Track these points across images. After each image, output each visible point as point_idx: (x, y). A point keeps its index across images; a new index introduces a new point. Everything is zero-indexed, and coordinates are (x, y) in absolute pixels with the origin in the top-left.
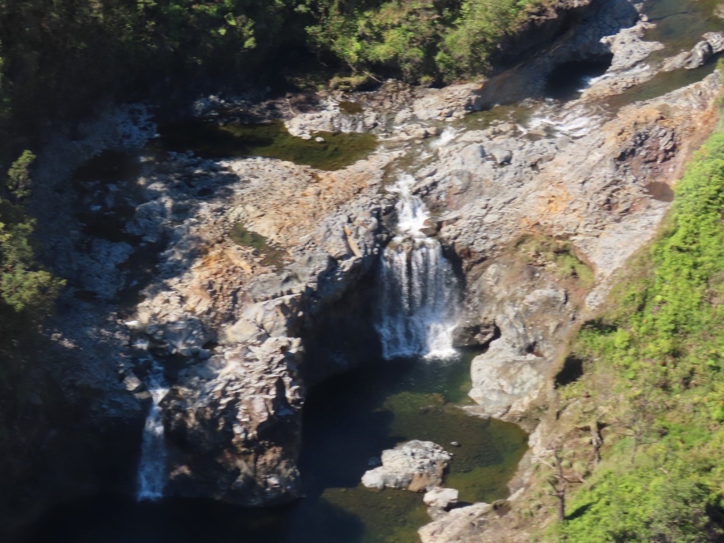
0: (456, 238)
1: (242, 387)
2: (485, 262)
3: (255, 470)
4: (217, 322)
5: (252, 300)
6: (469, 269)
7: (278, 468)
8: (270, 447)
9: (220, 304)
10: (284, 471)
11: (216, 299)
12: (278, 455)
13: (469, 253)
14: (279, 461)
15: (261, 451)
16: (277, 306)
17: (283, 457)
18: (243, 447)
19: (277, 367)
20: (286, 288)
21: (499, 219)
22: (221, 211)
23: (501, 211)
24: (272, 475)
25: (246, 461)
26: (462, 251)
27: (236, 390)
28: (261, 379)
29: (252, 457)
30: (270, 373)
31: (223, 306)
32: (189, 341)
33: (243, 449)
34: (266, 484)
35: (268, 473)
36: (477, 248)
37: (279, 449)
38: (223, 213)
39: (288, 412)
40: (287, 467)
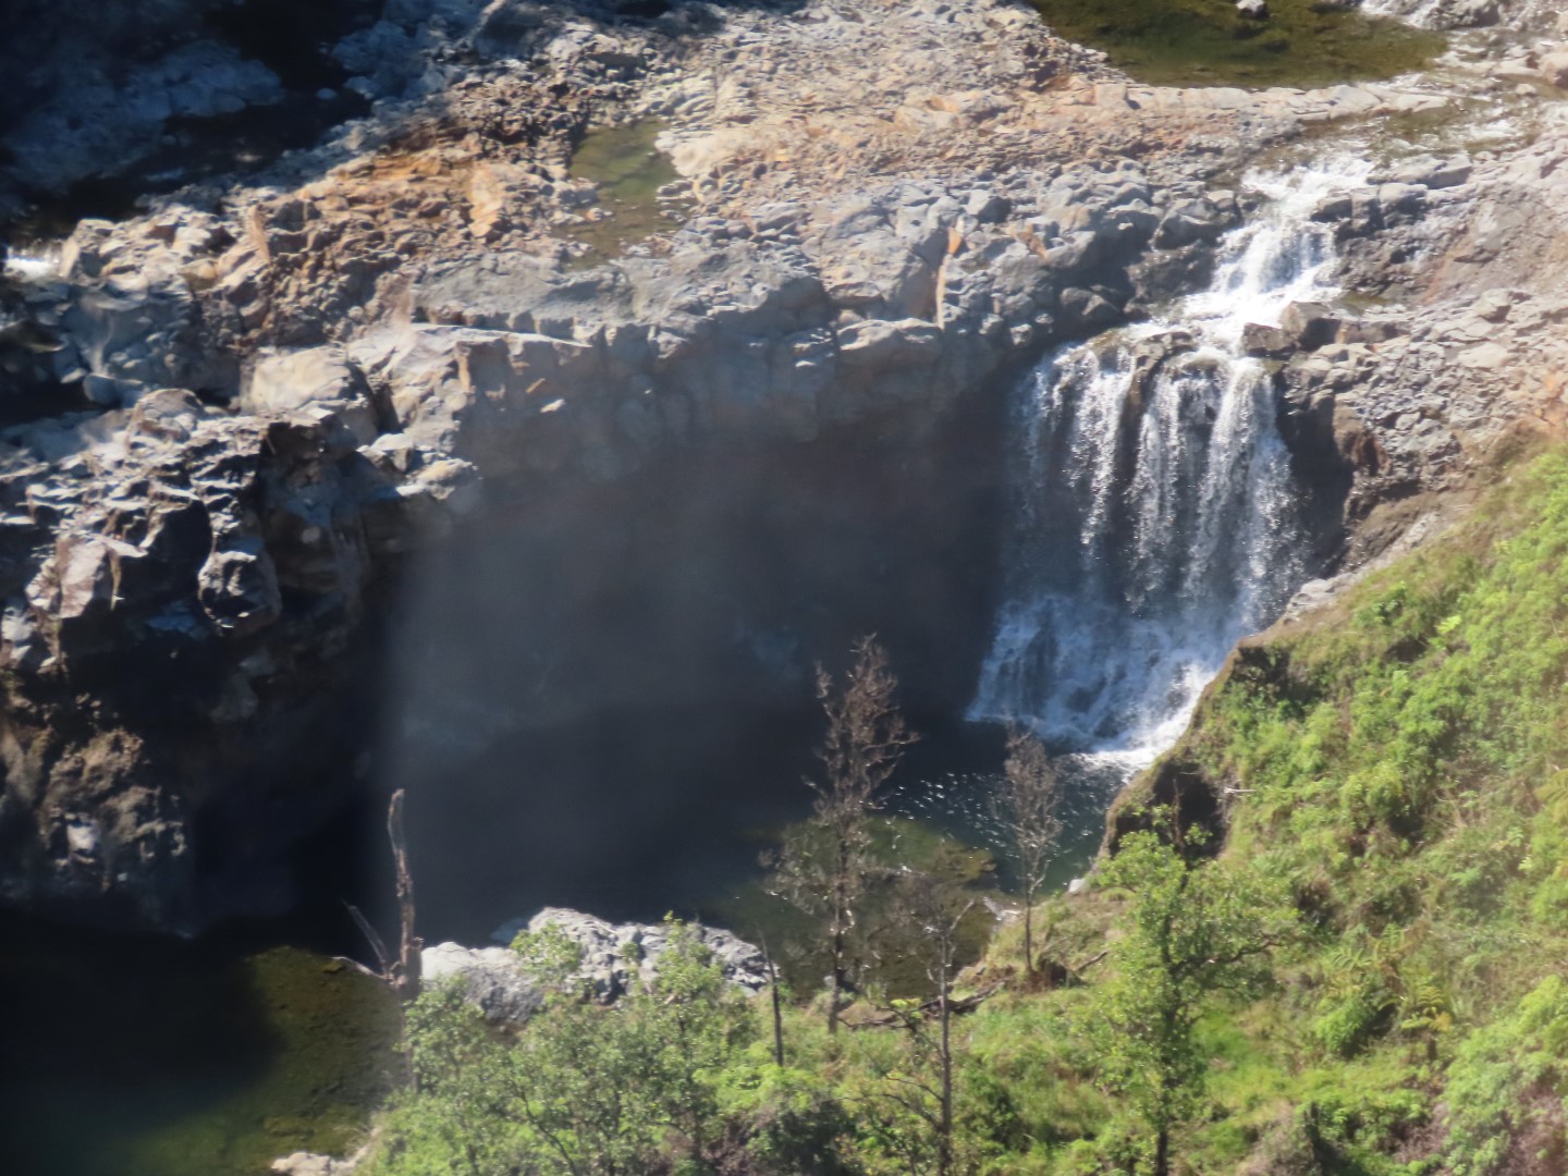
0: (1341, 385)
1: (77, 499)
2: (1410, 503)
3: (42, 783)
4: (254, 334)
5: (410, 310)
6: (1362, 511)
7: (111, 802)
8: (107, 725)
9: (297, 282)
10: (127, 819)
11: (286, 267)
12: (125, 760)
13: (1371, 456)
14: (120, 785)
15: (76, 732)
16: (462, 345)
17: (137, 776)
18: (20, 691)
19: (216, 474)
20: (556, 313)
21: (1505, 363)
22: (630, 69)
23: (1521, 339)
24: (83, 817)
25: (26, 746)
26: (1351, 439)
27: (54, 500)
28: (138, 490)
29: (41, 739)
30: (185, 484)
31: (298, 293)
32: (119, 358)
33: (18, 701)
34: (61, 843)
35: (73, 808)
36: (1396, 442)
37: (131, 743)
38: (627, 76)
39: (185, 625)
40: (143, 813)
